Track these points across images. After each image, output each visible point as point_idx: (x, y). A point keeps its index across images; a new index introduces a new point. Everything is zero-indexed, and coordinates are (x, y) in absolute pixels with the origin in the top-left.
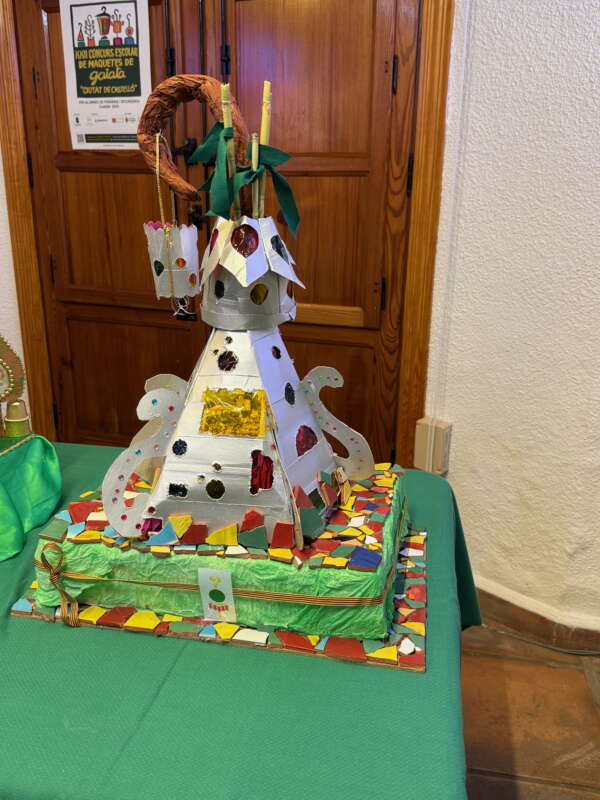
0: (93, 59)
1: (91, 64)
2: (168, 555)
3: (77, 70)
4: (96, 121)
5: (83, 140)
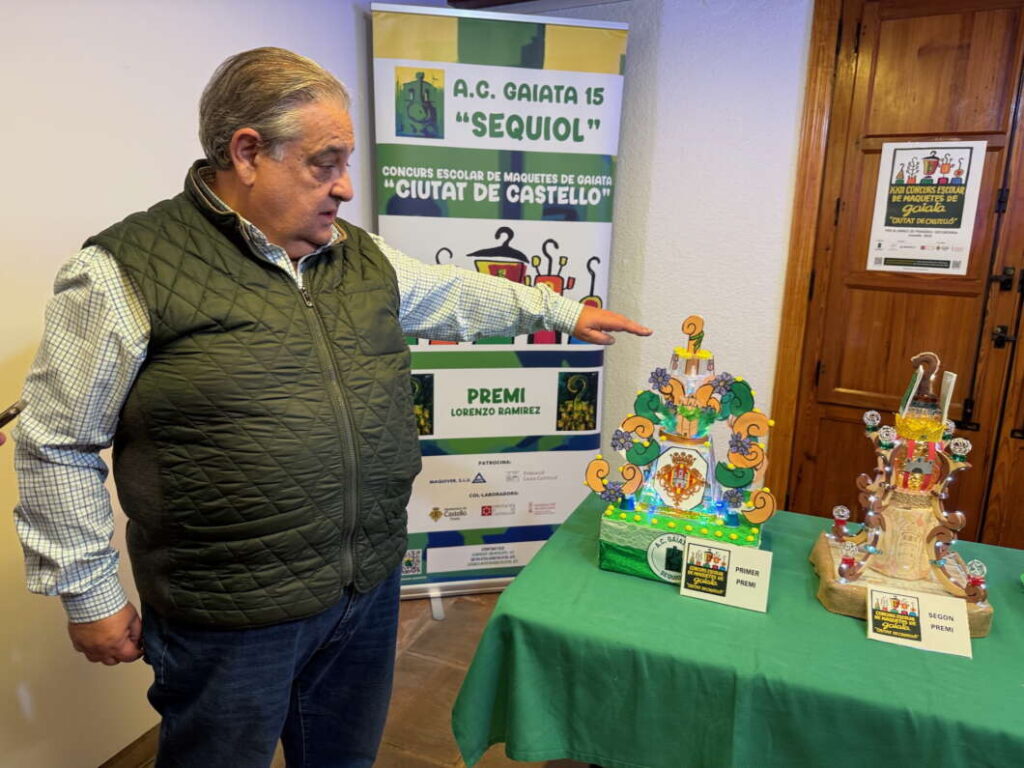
0: (910, 194)
3: (890, 203)
4: (901, 247)
5: (880, 263)
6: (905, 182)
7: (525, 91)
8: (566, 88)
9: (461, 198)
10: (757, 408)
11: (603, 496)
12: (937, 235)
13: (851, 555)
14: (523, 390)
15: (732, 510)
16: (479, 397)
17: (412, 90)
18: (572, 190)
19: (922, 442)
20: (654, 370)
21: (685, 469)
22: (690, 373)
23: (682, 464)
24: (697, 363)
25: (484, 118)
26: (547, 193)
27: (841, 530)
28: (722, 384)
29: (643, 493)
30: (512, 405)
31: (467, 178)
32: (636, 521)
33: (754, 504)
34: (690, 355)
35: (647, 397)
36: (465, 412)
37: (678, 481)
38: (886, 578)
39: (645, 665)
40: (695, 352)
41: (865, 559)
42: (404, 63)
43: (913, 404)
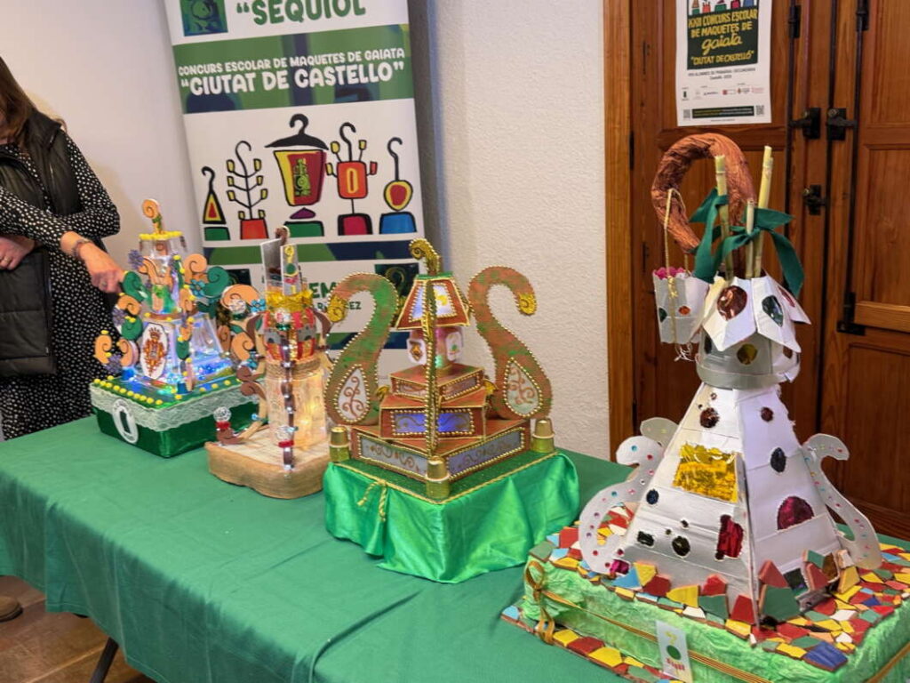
0: (707, 26)
1: (705, 31)
2: (630, 600)
3: (690, 40)
4: (705, 94)
5: (689, 116)
6: (701, 11)
9: (252, 89)
12: (737, 74)
18: (361, 67)
21: (157, 343)
23: (155, 338)
26: (336, 74)
31: (255, 68)
35: (131, 277)
37: (153, 354)
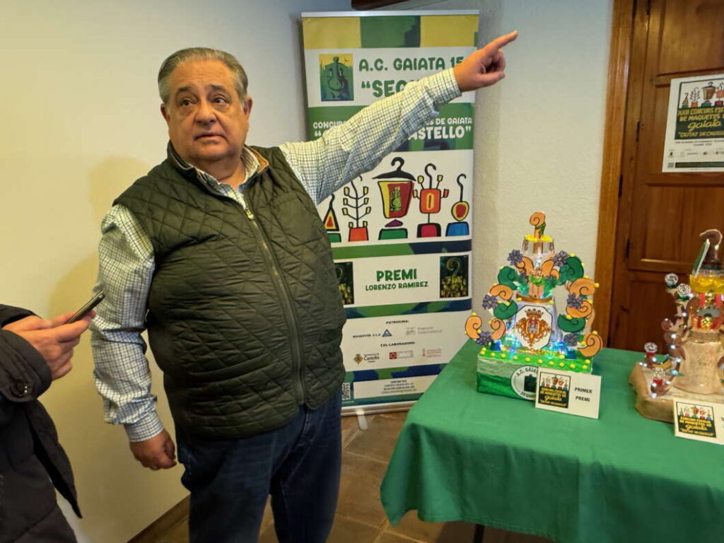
0: (694, 115)
1: (690, 118)
3: (678, 122)
4: (688, 154)
5: (672, 166)
6: (690, 106)
7: (408, 63)
8: (436, 60)
10: (585, 276)
11: (478, 342)
12: (717, 143)
13: (659, 377)
14: (415, 270)
15: (570, 348)
16: (384, 277)
17: (331, 70)
18: (444, 128)
19: (710, 295)
20: (511, 252)
21: (536, 321)
22: (537, 252)
23: (534, 317)
24: (542, 245)
25: (380, 84)
26: (426, 132)
27: (651, 360)
28: (560, 259)
29: (507, 339)
30: (408, 281)
32: (502, 358)
33: (587, 342)
34: (536, 240)
35: (507, 271)
36: (375, 288)
37: (531, 329)
38: (687, 393)
39: (513, 458)
40: (540, 237)
41: (670, 380)
42: (326, 52)
43: (702, 267)
